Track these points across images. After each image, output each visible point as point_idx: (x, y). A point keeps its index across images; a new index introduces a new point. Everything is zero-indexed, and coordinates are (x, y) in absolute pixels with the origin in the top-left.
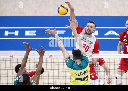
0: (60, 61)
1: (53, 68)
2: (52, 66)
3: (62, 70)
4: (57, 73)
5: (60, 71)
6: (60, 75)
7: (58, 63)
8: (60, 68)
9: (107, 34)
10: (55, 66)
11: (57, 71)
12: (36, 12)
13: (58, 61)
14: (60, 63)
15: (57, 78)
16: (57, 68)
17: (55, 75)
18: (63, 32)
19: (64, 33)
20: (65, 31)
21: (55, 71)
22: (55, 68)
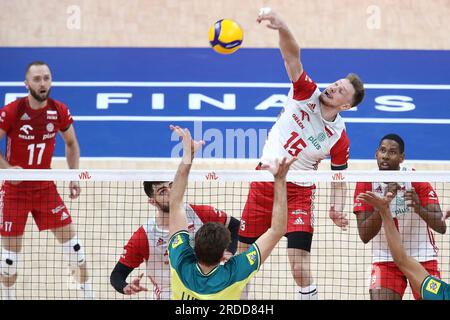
0: (114, 191)
1: (90, 214)
2: (90, 206)
3: (120, 221)
4: (105, 228)
5: (113, 221)
6: (112, 236)
7: (106, 198)
8: (113, 213)
9: (263, 106)
10: (98, 206)
11: (105, 221)
12: (38, 33)
13: (106, 191)
14: (113, 199)
15: (105, 243)
16: (105, 213)
17: (97, 235)
18: (123, 98)
19: (126, 101)
20: (129, 95)
21: (97, 221)
22: (98, 213)
